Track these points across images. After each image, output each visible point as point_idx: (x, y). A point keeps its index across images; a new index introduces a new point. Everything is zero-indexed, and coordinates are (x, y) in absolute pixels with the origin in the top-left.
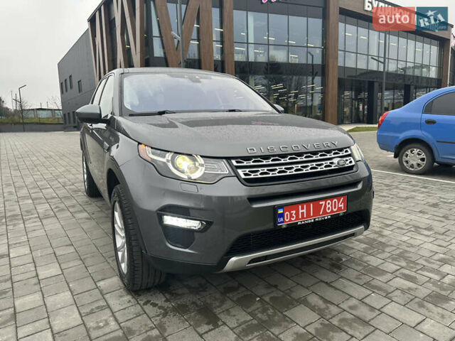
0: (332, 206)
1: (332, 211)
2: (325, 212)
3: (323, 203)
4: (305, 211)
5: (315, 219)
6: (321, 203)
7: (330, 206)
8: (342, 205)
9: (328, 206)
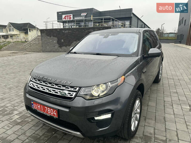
0: (50, 111)
1: (50, 114)
2: (47, 112)
3: (47, 108)
4: (39, 107)
5: (43, 113)
6: (45, 107)
7: (49, 111)
8: (55, 114)
9: (48, 110)
